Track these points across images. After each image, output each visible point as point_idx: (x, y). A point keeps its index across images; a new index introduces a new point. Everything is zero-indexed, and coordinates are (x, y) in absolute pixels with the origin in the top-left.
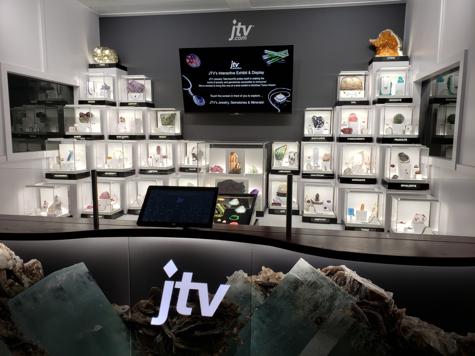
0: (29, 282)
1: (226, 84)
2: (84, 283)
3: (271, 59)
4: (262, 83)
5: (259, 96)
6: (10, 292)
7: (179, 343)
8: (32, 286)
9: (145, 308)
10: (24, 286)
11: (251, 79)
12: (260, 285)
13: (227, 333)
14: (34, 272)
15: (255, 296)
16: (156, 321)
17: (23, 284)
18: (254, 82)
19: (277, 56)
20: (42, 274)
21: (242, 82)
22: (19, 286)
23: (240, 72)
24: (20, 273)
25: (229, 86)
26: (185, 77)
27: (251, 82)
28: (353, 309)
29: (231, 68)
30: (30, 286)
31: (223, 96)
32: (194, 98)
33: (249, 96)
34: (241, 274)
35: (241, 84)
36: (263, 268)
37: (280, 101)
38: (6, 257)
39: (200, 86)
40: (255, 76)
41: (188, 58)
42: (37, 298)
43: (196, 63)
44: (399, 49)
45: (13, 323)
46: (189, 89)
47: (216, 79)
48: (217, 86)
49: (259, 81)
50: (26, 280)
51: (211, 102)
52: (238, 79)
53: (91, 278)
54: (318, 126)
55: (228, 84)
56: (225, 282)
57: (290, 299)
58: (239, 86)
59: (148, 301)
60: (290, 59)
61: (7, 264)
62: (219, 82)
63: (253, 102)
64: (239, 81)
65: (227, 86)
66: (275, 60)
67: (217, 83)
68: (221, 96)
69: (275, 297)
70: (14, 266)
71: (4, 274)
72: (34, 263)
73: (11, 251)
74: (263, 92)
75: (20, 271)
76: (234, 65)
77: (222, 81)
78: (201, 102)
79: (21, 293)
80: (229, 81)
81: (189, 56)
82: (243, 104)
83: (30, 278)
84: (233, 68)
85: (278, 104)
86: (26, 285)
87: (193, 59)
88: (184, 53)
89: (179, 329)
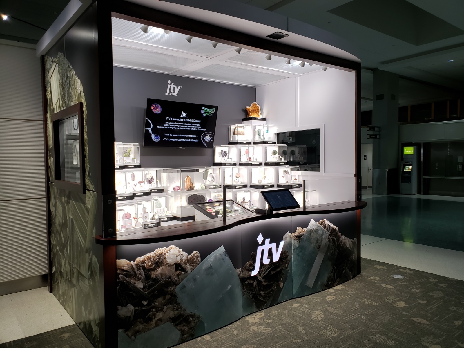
0: (191, 268)
1: (176, 127)
2: (223, 259)
3: (205, 113)
4: (198, 128)
5: (196, 136)
6: (177, 281)
7: (264, 282)
8: (193, 271)
9: (249, 267)
10: (187, 273)
11: (192, 124)
12: (296, 237)
13: (284, 268)
14: (195, 260)
15: (294, 244)
16: (254, 273)
17: (187, 271)
18: (194, 127)
19: (209, 112)
20: (199, 260)
21: (187, 126)
22: (184, 274)
23: (186, 119)
24: (185, 264)
25: (178, 128)
26: (148, 119)
27: (192, 127)
28: (329, 238)
29: (181, 116)
30: (192, 271)
31: (173, 135)
32: (153, 135)
33: (190, 136)
34: (288, 234)
35: (186, 128)
36: (298, 228)
37: (207, 140)
38: (176, 255)
39: (158, 127)
40: (195, 123)
41: (153, 106)
42: (196, 279)
43: (158, 110)
44: (260, 114)
45: (179, 304)
46: (150, 129)
47: (170, 123)
48: (170, 128)
49: (197, 126)
50: (189, 267)
51: (165, 139)
52: (184, 124)
53: (226, 255)
54: (225, 156)
55: (178, 127)
56: (282, 241)
57: (309, 240)
58: (185, 129)
59: (250, 262)
60: (215, 114)
61: (176, 260)
62: (172, 125)
63: (192, 140)
64: (185, 125)
65: (177, 128)
66: (207, 114)
67: (171, 125)
68: (172, 135)
69: (303, 241)
70: (181, 260)
71: (174, 268)
72: (195, 254)
73: (180, 249)
74: (199, 134)
75: (185, 262)
76: (183, 114)
77: (174, 125)
78: (157, 139)
79: (185, 279)
80: (179, 125)
81: (154, 104)
82: (185, 141)
83: (192, 265)
84: (183, 117)
85: (206, 142)
86: (189, 272)
87: (156, 107)
88: (151, 102)
89: (264, 273)
